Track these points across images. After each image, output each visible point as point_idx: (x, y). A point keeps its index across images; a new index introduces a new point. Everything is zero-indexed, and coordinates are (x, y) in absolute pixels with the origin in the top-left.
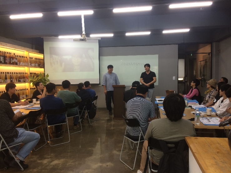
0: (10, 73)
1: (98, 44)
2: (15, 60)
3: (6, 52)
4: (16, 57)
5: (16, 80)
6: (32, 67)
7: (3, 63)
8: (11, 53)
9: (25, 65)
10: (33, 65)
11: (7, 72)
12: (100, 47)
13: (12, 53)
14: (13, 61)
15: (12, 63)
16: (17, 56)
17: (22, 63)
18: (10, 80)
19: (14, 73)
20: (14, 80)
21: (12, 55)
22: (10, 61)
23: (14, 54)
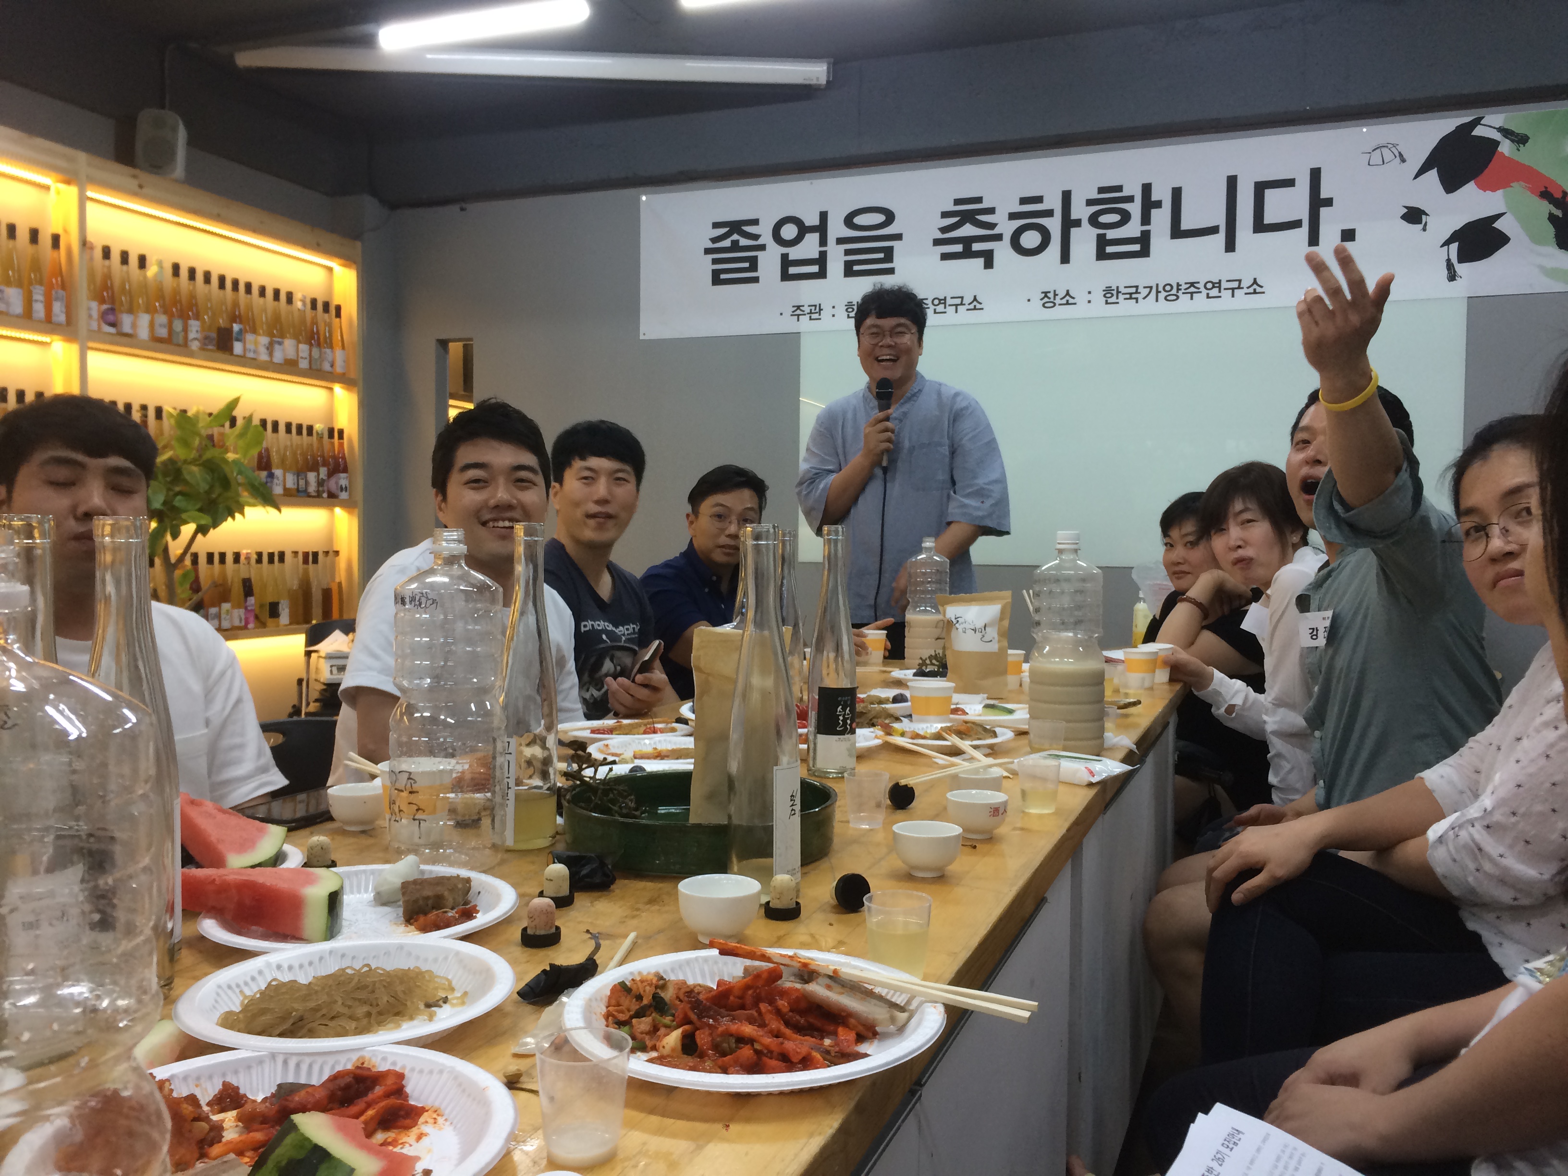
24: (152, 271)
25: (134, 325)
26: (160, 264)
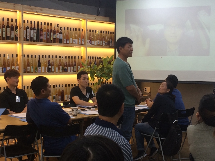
0: (47, 57)
2: (58, 35)
3: (41, 23)
4: (61, 29)
5: (59, 69)
6: (93, 46)
7: (34, 41)
8: (51, 24)
9: (78, 44)
10: (95, 42)
11: (43, 56)
13: (53, 24)
14: (55, 37)
15: (52, 39)
16: (63, 29)
17: (71, 39)
18: (47, 68)
19: (54, 57)
20: (55, 69)
21: (53, 26)
22: (49, 37)
23: (58, 25)
24: (97, 32)
25: (94, 43)
26: (98, 31)
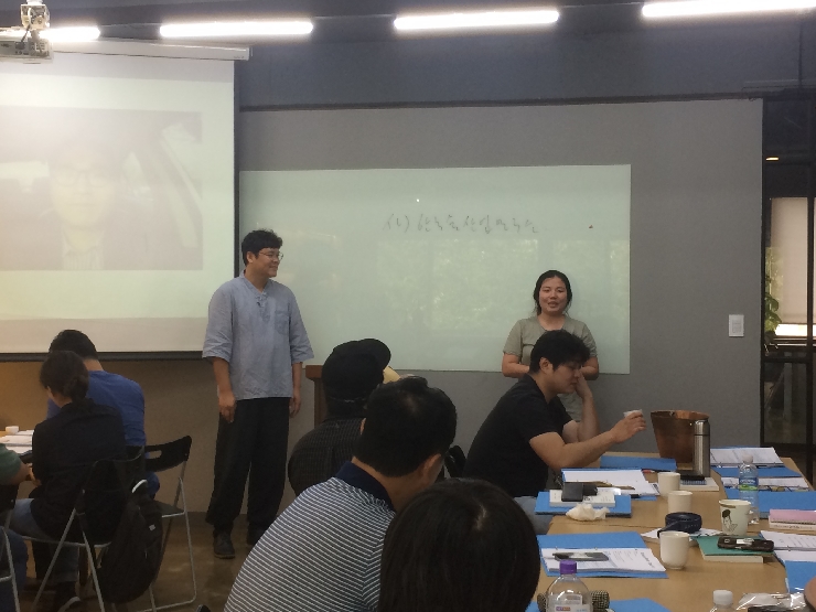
1: (231, 86)
12: (243, 107)
